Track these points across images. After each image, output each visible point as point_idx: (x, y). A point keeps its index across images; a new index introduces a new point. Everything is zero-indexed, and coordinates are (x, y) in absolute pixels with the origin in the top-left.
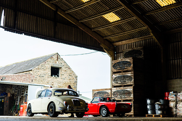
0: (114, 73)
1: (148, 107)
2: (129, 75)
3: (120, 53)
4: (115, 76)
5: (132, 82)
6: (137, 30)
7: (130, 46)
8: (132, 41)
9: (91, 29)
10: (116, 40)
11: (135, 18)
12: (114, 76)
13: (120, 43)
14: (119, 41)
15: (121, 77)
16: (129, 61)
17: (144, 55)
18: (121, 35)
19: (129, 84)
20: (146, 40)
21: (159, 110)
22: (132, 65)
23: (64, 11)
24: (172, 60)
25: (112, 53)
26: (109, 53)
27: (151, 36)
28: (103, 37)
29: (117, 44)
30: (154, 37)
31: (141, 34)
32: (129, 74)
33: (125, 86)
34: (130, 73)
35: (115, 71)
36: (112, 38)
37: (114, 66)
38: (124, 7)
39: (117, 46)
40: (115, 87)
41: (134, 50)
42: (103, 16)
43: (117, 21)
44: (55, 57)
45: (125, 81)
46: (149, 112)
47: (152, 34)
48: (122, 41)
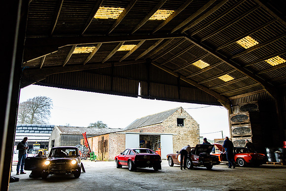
0: (233, 125)
1: (268, 155)
3: (236, 105)
5: (250, 133)
7: (245, 100)
9: (208, 88)
11: (247, 77)
12: (233, 128)
13: (235, 97)
15: (239, 128)
19: (248, 134)
21: (279, 158)
22: (249, 118)
23: (185, 76)
28: (219, 94)
29: (233, 98)
30: (267, 92)
32: (247, 126)
33: (244, 136)
34: (248, 125)
35: (234, 123)
36: (228, 94)
37: (232, 119)
38: (236, 69)
39: (233, 100)
40: (234, 137)
41: (249, 104)
42: (219, 77)
43: (231, 81)
45: (244, 132)
46: (270, 160)
47: (265, 90)
48: (237, 95)
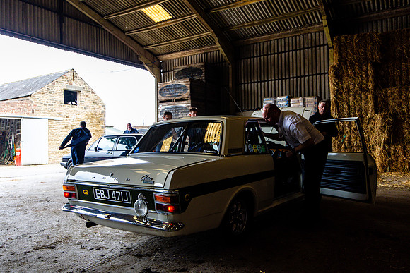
0: (161, 102)
3: (169, 71)
4: (163, 107)
6: (196, 37)
7: (183, 62)
8: (187, 54)
9: (124, 32)
10: (163, 51)
11: (194, 16)
12: (161, 107)
13: (169, 56)
14: (168, 53)
16: (184, 84)
17: (206, 76)
18: (172, 43)
20: (207, 53)
22: (189, 91)
25: (156, 70)
26: (152, 72)
27: (216, 48)
28: (143, 46)
29: (164, 57)
30: (220, 48)
31: (201, 43)
32: (184, 104)
34: (186, 102)
35: (163, 99)
36: (158, 49)
39: (165, 62)
42: (143, 10)
44: (70, 76)
47: (218, 44)
48: (172, 53)
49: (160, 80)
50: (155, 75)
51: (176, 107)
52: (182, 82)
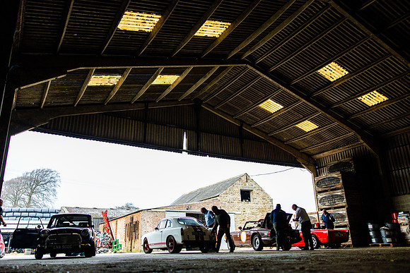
0: (319, 192)
1: (371, 234)
2: (339, 194)
3: (323, 167)
4: (321, 197)
5: (344, 203)
6: (342, 137)
7: (335, 158)
8: (337, 151)
9: (283, 142)
10: (316, 152)
11: (336, 123)
13: (321, 154)
14: (320, 153)
15: (329, 196)
16: (336, 176)
17: (355, 167)
18: (321, 145)
19: (341, 205)
20: (355, 148)
21: (387, 237)
22: (341, 181)
23: (250, 125)
24: (395, 170)
26: (309, 169)
27: (361, 143)
28: (299, 150)
29: (318, 156)
30: (365, 144)
31: (347, 142)
32: (339, 192)
33: (335, 208)
34: (340, 190)
35: (320, 190)
36: (311, 150)
37: (318, 184)
38: (321, 112)
39: (319, 159)
41: (341, 162)
42: (297, 125)
43: (314, 130)
44: (244, 179)
45: (335, 202)
46: (374, 240)
47: (362, 141)
48: (323, 152)
49: (316, 175)
50: (312, 172)
51: (332, 196)
52: (334, 175)
